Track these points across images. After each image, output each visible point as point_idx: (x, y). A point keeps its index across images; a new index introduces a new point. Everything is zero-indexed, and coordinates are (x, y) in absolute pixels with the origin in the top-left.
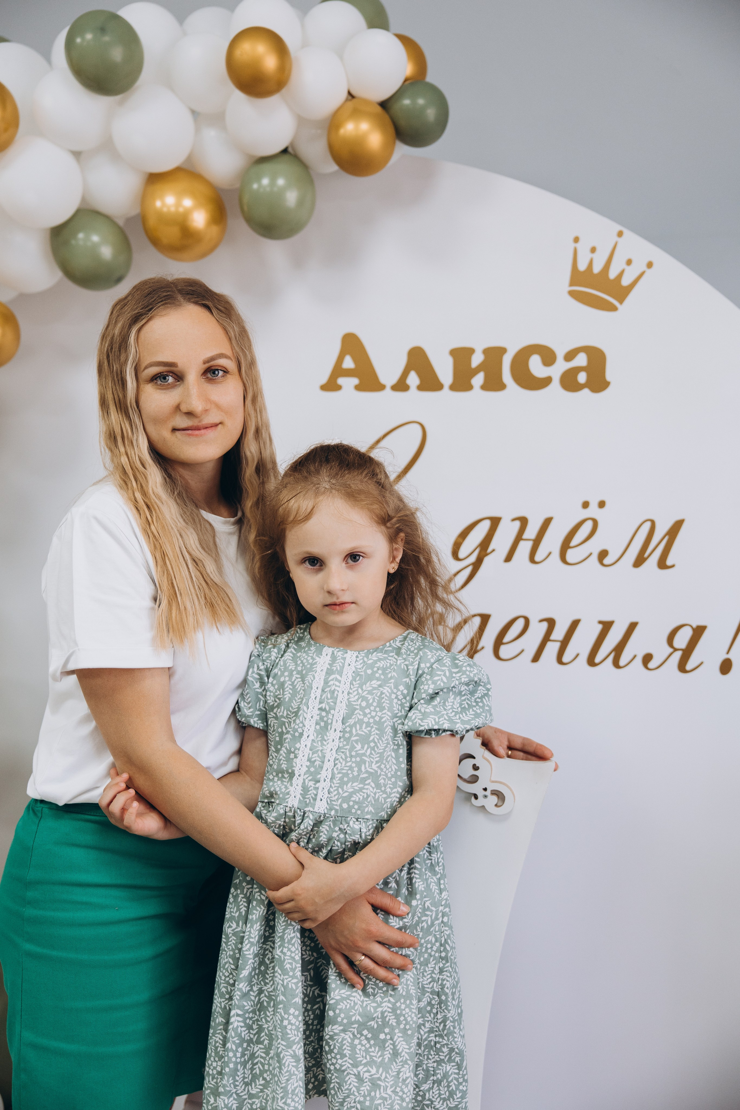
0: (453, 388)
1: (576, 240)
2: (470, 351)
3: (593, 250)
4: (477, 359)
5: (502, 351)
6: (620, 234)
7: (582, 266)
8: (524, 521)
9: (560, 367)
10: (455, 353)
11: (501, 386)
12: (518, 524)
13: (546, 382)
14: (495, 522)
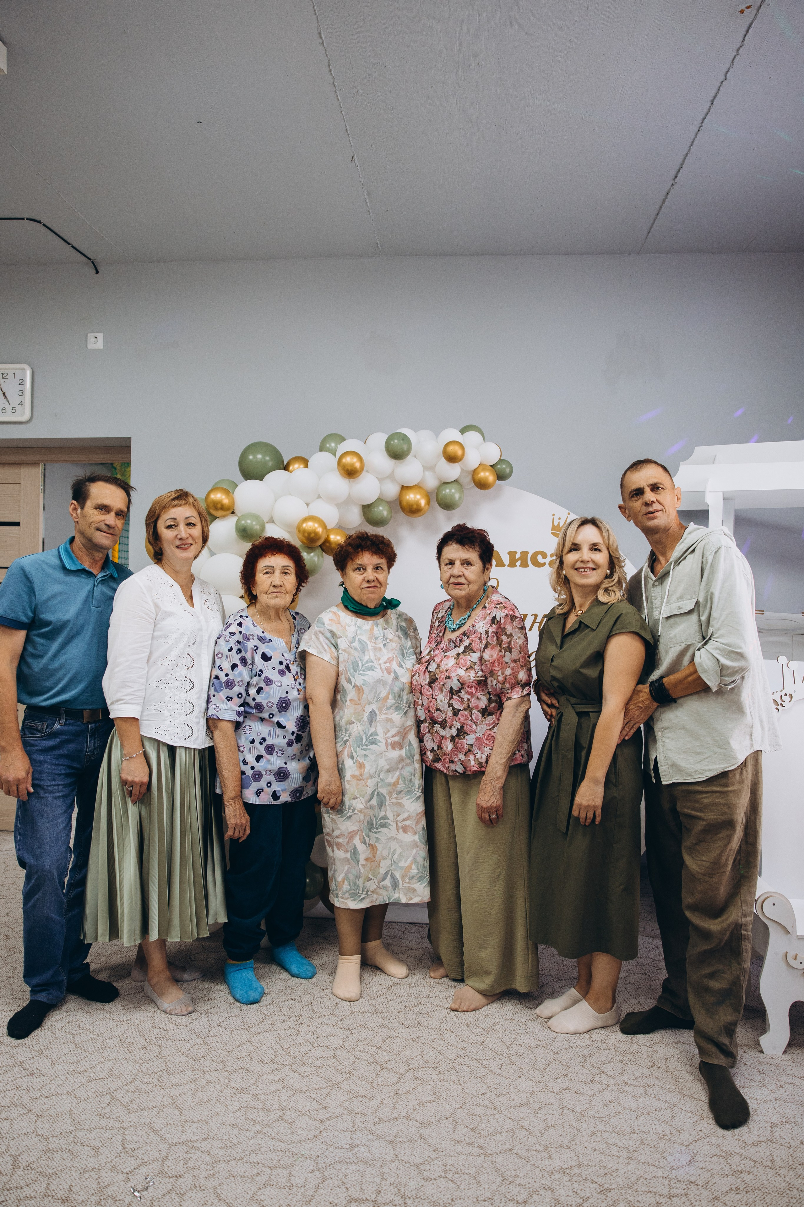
0: (509, 566)
1: (554, 515)
2: (516, 553)
3: (560, 519)
4: (518, 556)
5: (528, 553)
6: (569, 514)
7: (556, 524)
8: (536, 616)
9: (549, 559)
10: (509, 553)
11: (528, 566)
12: (534, 617)
13: (544, 564)
14: (525, 616)
